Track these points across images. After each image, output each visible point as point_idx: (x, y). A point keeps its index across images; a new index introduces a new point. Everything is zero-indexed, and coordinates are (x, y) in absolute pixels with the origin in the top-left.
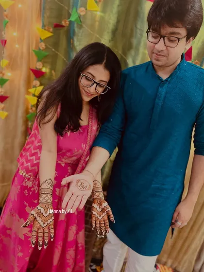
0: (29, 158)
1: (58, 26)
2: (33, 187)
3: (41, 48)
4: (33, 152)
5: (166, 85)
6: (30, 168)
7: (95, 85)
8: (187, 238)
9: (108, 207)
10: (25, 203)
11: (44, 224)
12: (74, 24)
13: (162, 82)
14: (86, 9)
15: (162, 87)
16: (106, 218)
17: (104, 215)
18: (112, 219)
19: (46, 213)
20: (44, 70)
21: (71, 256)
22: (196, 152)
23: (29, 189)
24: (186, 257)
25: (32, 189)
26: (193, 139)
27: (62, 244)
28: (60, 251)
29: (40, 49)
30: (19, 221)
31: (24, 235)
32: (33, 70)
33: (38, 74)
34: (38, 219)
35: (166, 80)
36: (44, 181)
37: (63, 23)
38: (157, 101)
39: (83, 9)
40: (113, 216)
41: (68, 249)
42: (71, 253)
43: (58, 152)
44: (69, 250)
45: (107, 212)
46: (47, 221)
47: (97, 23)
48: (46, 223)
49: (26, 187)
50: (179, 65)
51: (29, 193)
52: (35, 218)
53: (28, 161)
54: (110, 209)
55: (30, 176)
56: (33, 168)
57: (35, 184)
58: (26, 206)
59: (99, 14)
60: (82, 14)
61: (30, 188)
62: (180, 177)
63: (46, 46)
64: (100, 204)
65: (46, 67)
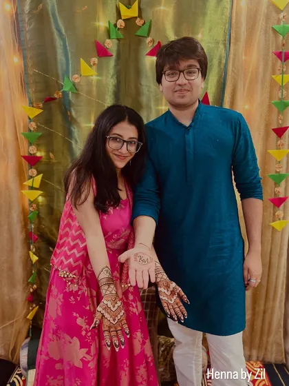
0: (69, 253)
1: (49, 100)
2: (79, 289)
3: (32, 129)
4: (72, 244)
5: (191, 131)
6: (74, 265)
7: (125, 144)
8: (264, 312)
9: (177, 287)
10: (75, 314)
11: (114, 320)
12: (68, 94)
13: (187, 129)
14: (81, 76)
15: (188, 134)
16: (178, 300)
17: (175, 298)
18: (186, 299)
19: (114, 307)
20: (38, 154)
21: (142, 377)
22: (242, 197)
23: (75, 294)
24: (271, 339)
25: (80, 293)
26: (234, 184)
27: (128, 362)
28: (127, 373)
29: (30, 131)
30: (70, 343)
31: (82, 360)
32: (25, 157)
33: (32, 160)
34: (106, 315)
35: (190, 126)
36: (101, 270)
37: (56, 96)
38: (187, 150)
39: (76, 76)
40: (185, 296)
41: (137, 368)
42: (142, 371)
43: (104, 235)
44: (139, 369)
45: (178, 294)
46: (117, 316)
47: (94, 89)
48: (117, 319)
49: (71, 293)
50: (198, 108)
51: (76, 300)
52: (103, 316)
53: (67, 257)
54: (180, 289)
55: (75, 274)
56: (77, 264)
57: (82, 284)
58: (76, 318)
59: (95, 78)
60: (77, 81)
61: (77, 292)
62: (236, 229)
63: (37, 125)
64: (168, 287)
65: (40, 151)
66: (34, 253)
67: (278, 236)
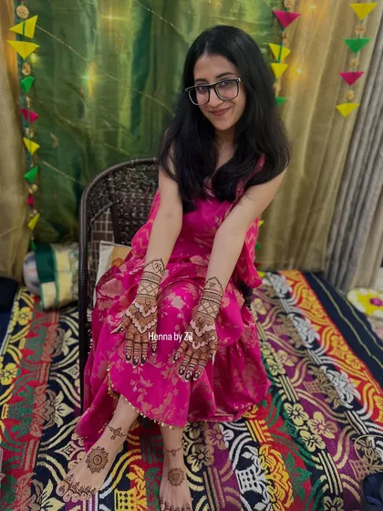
19: (146, 312)
34: (135, 321)
52: (131, 322)
66: (32, 140)
67: (341, 123)
